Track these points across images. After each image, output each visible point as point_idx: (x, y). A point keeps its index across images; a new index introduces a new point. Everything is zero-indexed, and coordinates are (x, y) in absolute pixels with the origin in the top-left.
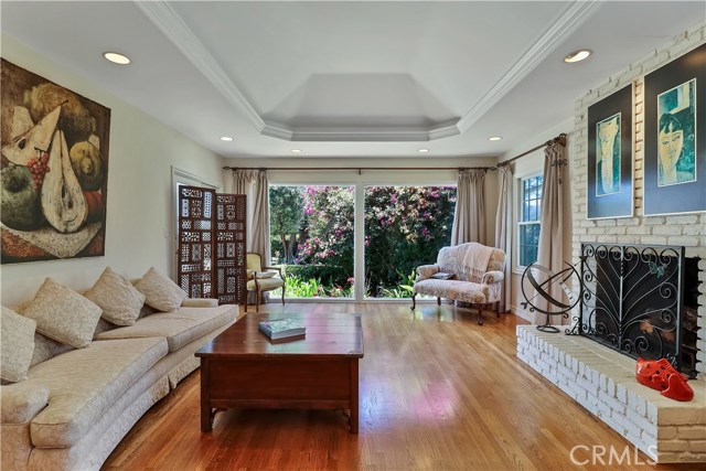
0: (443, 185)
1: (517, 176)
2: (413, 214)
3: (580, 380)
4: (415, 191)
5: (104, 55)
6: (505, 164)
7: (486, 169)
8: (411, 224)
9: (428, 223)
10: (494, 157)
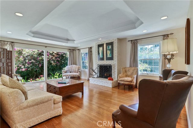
0: (62, 52)
1: (81, 52)
2: (54, 58)
3: (102, 82)
4: (54, 52)
5: (15, 13)
6: (78, 50)
7: (74, 50)
8: (54, 61)
9: (58, 61)
10: (75, 48)
